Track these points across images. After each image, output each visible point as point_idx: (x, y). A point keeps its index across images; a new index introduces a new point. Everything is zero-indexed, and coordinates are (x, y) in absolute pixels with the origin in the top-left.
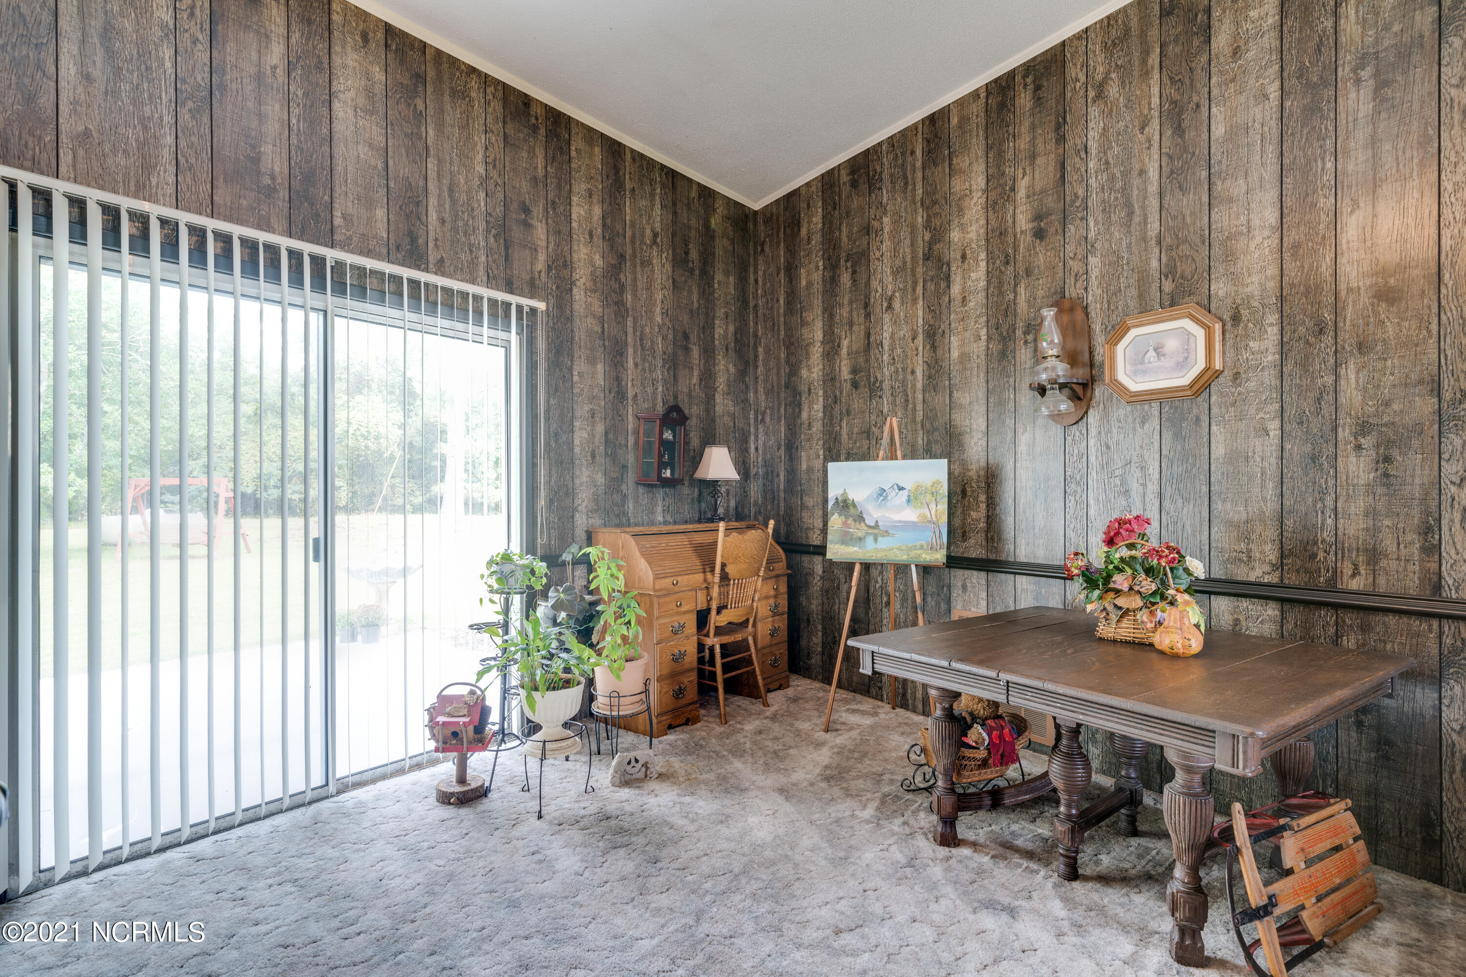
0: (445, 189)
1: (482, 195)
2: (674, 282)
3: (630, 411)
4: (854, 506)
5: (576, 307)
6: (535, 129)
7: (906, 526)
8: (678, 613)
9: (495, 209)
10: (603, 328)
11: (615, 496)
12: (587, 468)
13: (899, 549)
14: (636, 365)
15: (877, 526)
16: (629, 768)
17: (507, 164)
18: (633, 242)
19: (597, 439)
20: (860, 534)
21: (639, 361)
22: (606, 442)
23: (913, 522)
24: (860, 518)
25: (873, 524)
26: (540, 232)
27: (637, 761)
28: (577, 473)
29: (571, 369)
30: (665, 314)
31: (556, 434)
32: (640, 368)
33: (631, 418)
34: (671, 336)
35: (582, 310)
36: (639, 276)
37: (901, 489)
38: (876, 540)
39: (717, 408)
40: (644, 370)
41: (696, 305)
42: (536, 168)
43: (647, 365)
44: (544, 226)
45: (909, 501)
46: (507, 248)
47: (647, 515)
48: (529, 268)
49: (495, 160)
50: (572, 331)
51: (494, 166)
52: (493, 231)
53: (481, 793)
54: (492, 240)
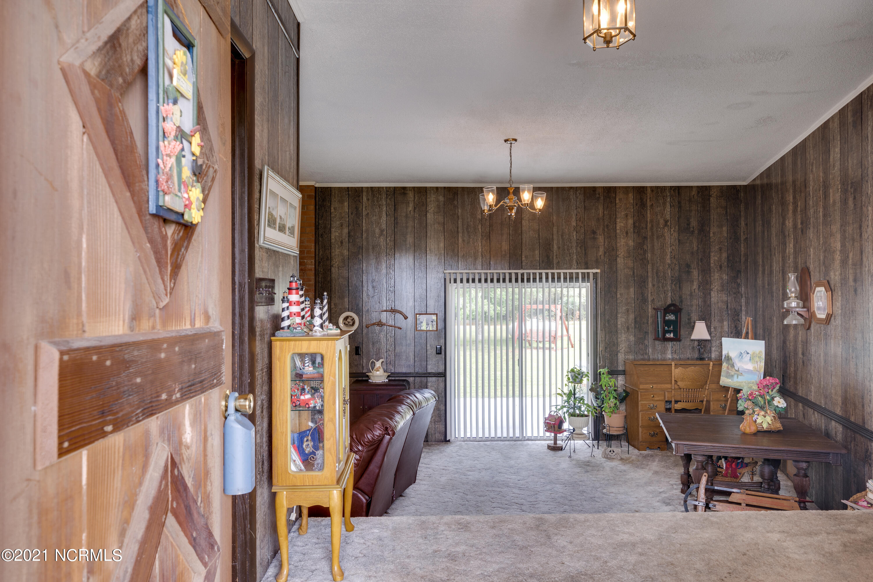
0: (560, 236)
1: (575, 233)
2: (679, 241)
3: (650, 307)
4: (731, 360)
5: (619, 266)
6: (598, 199)
7: (749, 372)
8: (653, 400)
9: (580, 237)
10: (634, 273)
11: (641, 346)
12: (624, 334)
13: (745, 382)
14: (654, 285)
15: (738, 371)
16: (610, 453)
17: (586, 217)
18: (652, 229)
19: (630, 321)
20: (733, 373)
21: (655, 283)
22: (635, 322)
23: (752, 371)
24: (733, 366)
25: (737, 369)
26: (601, 239)
27: (614, 452)
28: (620, 336)
29: (616, 293)
30: (673, 257)
31: (608, 321)
32: (656, 286)
33: (650, 310)
34: (677, 268)
35: (622, 267)
36: (656, 244)
37: (748, 353)
38: (738, 377)
39: (712, 299)
40: (659, 287)
41: (695, 248)
42: (599, 214)
43: (660, 284)
44: (603, 236)
45: (750, 360)
46: (585, 250)
47: (661, 355)
48: (595, 255)
49: (580, 218)
50: (617, 276)
51: (580, 221)
52: (580, 245)
53: (561, 449)
54: (579, 249)
